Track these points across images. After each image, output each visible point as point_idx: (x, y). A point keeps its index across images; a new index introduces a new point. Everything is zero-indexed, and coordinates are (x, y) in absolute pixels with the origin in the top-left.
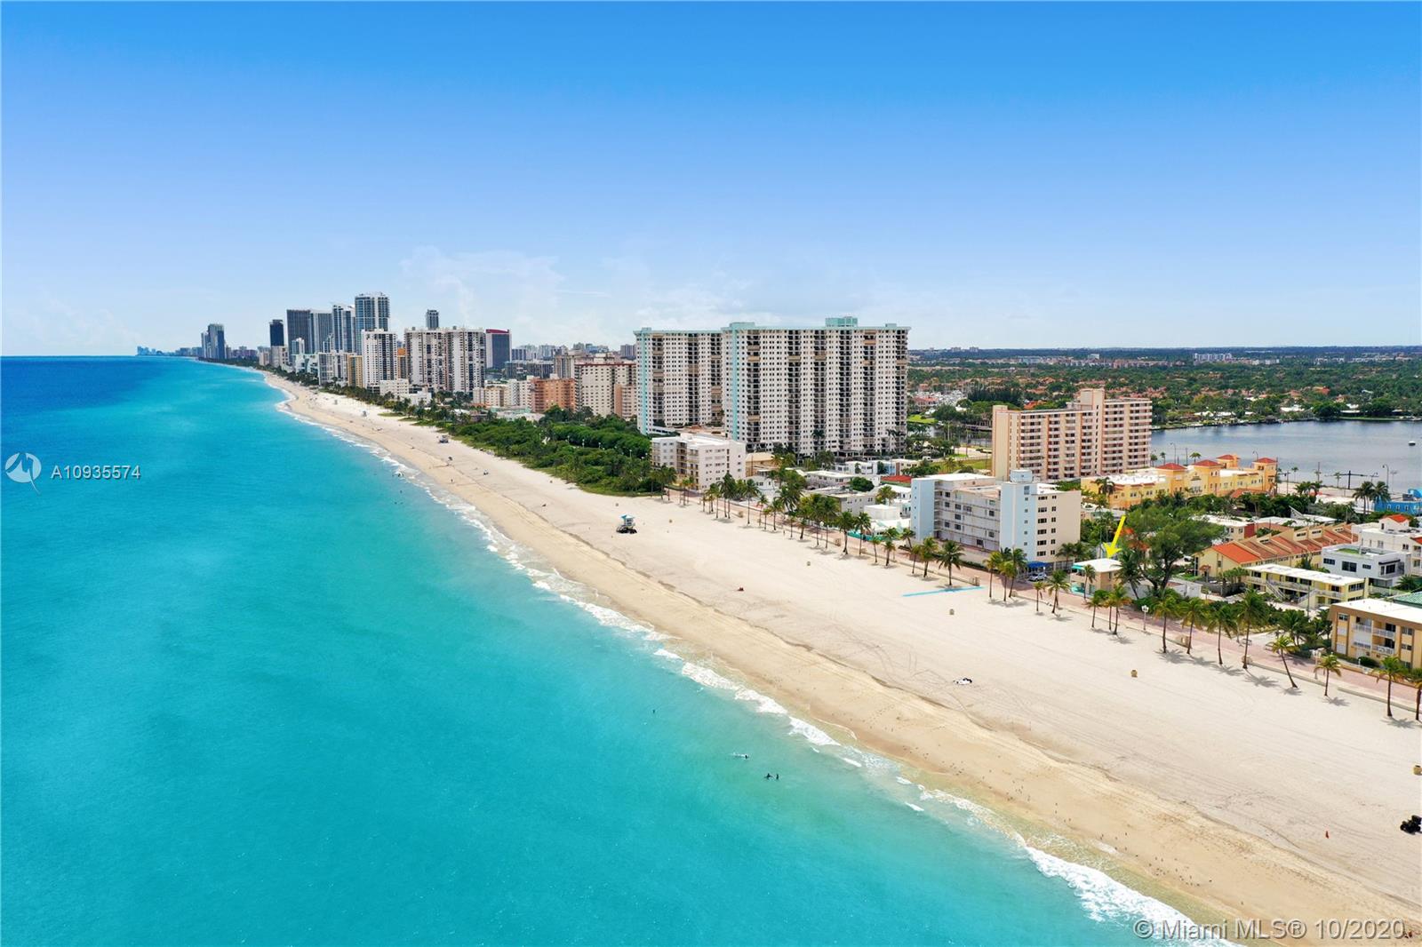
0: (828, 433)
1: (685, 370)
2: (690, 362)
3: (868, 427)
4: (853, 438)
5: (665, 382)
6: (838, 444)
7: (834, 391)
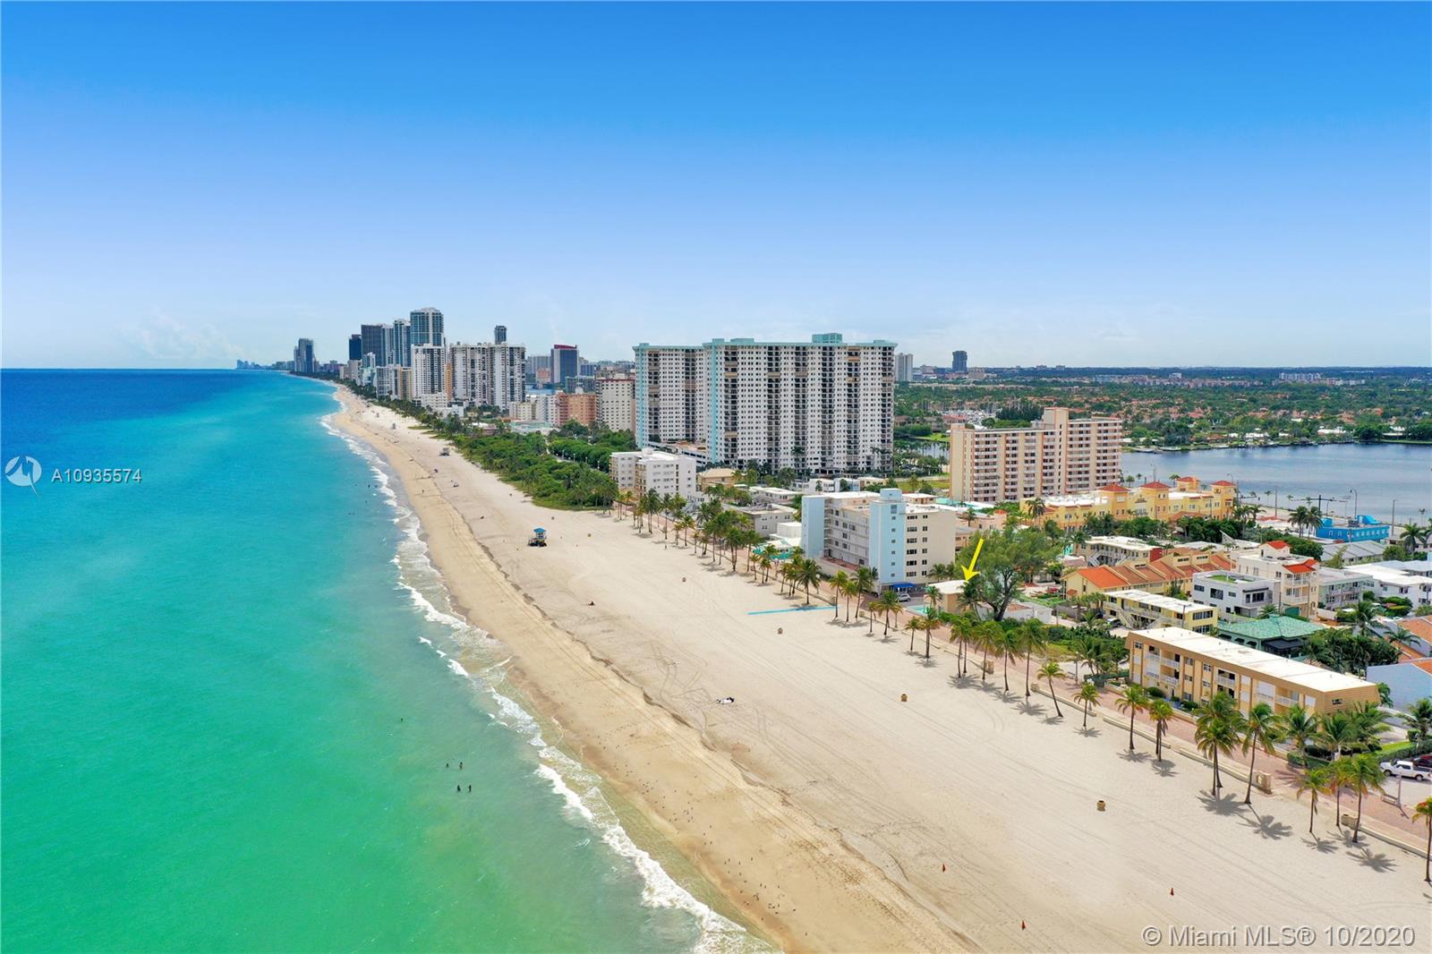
0: (809, 450)
1: (682, 386)
2: (687, 378)
3: (852, 444)
4: (836, 455)
5: (662, 397)
6: (819, 461)
7: (816, 408)
